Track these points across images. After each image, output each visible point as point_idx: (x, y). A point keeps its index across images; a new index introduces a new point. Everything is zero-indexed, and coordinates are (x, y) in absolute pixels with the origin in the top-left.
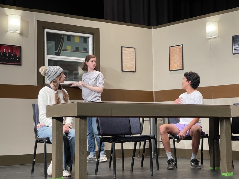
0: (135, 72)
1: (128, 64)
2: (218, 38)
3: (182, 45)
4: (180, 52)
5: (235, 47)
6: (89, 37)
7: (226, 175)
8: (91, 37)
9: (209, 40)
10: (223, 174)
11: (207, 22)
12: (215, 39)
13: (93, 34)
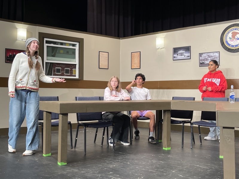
0: (108, 69)
1: (103, 64)
2: (164, 49)
3: (140, 52)
4: (138, 57)
5: (174, 56)
6: (76, 44)
7: (166, 149)
8: (78, 44)
9: (158, 50)
10: (164, 148)
11: (157, 37)
12: (162, 49)
13: (79, 42)
